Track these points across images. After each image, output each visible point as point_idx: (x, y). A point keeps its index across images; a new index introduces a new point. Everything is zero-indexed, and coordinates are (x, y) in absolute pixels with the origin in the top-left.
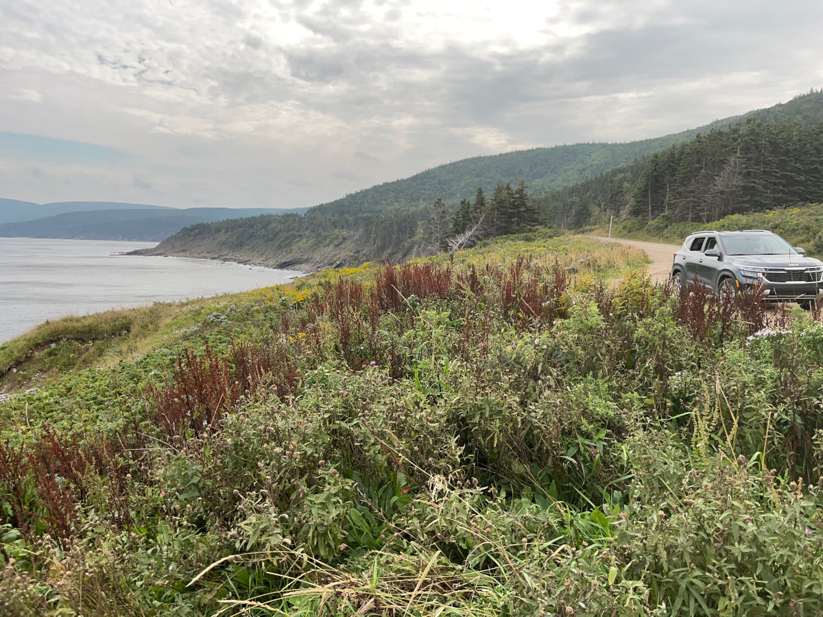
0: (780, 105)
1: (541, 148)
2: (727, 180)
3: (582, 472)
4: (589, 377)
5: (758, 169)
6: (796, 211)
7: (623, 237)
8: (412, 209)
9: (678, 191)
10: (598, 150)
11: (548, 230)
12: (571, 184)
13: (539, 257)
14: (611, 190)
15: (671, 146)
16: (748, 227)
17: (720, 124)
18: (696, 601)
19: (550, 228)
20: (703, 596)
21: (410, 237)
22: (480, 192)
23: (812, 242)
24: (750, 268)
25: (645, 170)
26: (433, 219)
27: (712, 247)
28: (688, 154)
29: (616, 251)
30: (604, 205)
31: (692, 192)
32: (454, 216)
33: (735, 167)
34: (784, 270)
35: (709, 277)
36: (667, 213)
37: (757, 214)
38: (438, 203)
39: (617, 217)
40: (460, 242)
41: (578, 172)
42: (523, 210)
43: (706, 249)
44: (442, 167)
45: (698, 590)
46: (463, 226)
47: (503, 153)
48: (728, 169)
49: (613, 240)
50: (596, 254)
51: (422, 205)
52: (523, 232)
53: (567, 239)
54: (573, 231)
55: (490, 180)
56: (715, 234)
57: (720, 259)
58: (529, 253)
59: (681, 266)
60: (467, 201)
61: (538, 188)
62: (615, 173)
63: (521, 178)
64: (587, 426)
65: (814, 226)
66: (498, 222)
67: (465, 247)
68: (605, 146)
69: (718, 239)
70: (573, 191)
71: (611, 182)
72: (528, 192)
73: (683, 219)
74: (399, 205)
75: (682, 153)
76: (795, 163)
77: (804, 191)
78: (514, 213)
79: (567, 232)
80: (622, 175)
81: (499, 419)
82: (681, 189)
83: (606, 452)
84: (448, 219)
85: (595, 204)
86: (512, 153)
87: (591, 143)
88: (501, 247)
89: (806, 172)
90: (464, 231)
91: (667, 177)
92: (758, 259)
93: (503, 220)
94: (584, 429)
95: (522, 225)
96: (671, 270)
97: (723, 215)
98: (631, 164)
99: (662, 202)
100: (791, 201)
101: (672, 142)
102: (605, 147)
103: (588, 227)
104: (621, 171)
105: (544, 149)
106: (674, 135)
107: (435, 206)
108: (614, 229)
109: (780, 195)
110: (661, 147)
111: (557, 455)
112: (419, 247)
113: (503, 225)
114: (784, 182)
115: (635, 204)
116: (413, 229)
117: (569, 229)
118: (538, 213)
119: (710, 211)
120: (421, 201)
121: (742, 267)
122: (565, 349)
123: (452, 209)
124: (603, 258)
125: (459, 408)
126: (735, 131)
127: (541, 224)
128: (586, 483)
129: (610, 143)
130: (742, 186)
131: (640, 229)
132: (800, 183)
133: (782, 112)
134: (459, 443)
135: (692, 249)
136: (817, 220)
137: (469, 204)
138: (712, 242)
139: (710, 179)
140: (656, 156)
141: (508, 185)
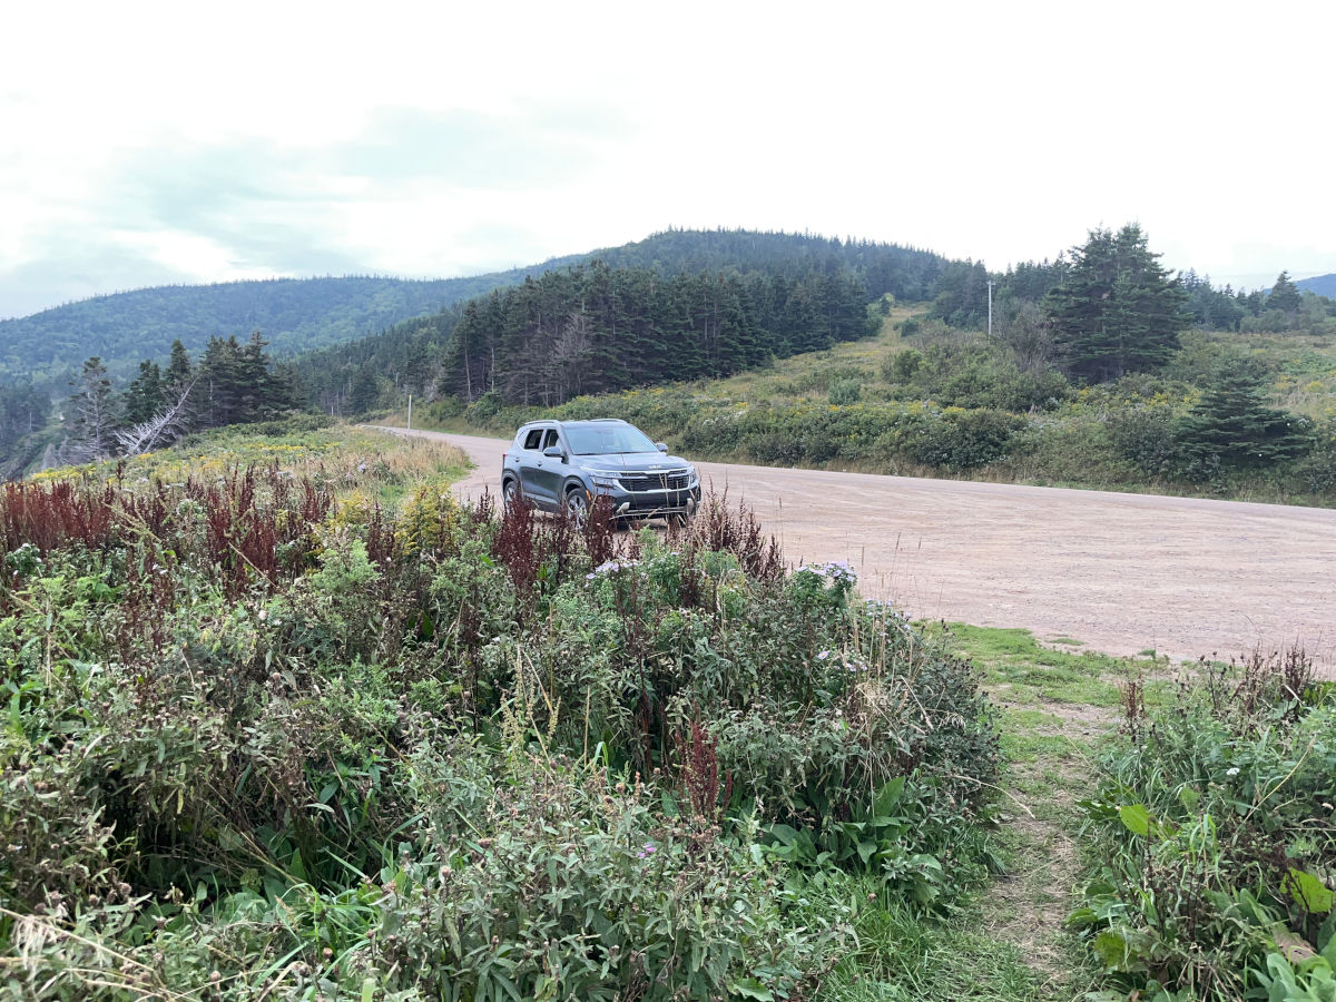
0: (632, 245)
1: (288, 280)
2: (571, 345)
3: (346, 823)
4: (356, 664)
5: (609, 332)
6: (660, 391)
7: (431, 427)
8: (39, 377)
9: (507, 358)
10: (383, 289)
11: (306, 417)
12: (343, 342)
13: (292, 462)
14: (409, 354)
15: (492, 292)
16: (604, 414)
17: (557, 264)
18: (505, 992)
19: (310, 413)
20: (513, 980)
21: (35, 429)
22: (179, 348)
23: (681, 435)
24: (603, 473)
25: (458, 324)
26: (84, 395)
27: (553, 443)
28: (517, 304)
29: (420, 451)
30: (400, 378)
31: (526, 361)
32: (128, 390)
33: (580, 328)
34: (644, 474)
35: (552, 487)
36: (493, 391)
37: (613, 395)
38: (93, 365)
39: (421, 396)
40: (143, 437)
41: (354, 322)
42: (262, 381)
43: (545, 446)
44: (97, 300)
45: (506, 975)
46: (149, 409)
47: (219, 282)
48: (572, 330)
49: (415, 433)
50: (389, 457)
51: (59, 369)
52: (265, 419)
53: (341, 431)
54: (350, 419)
55: (197, 328)
56: (555, 424)
57: (564, 460)
58: (274, 457)
59: (513, 472)
60: (152, 364)
61: (284, 347)
62: (413, 327)
63: (257, 328)
64: (349, 746)
65: (682, 412)
66: (217, 403)
67: (154, 446)
68: (394, 283)
69: (560, 433)
70: (347, 353)
71: (409, 340)
72: (270, 352)
73: (517, 401)
74: (7, 367)
75: (509, 303)
76: (654, 326)
77: (667, 365)
78: (245, 387)
79: (341, 421)
80: (425, 330)
81: (185, 762)
82: (511, 357)
83: (386, 783)
84: (116, 394)
85: (385, 375)
86: (236, 284)
87: (372, 276)
88: (224, 446)
89: (669, 339)
90: (149, 417)
91: (491, 338)
92: (610, 459)
93: (226, 398)
94: (345, 751)
95: (262, 407)
96: (499, 478)
97: (570, 396)
98: (437, 314)
99: (487, 375)
100: (652, 378)
101: (495, 286)
102: (395, 286)
103: (374, 413)
104: (423, 324)
105: (294, 280)
106: (497, 275)
107: (86, 370)
108: (416, 415)
109: (639, 370)
110: (480, 291)
111: (299, 803)
112: (57, 448)
113: (226, 407)
114: (642, 351)
115: (446, 376)
116: (43, 413)
117: (344, 415)
118: (290, 389)
119: (553, 390)
120: (56, 361)
121: (592, 471)
122: (312, 622)
123: (123, 376)
124: (399, 462)
125: (104, 756)
126: (577, 276)
127: (294, 407)
128: (354, 840)
129: (402, 278)
130: (591, 355)
131: (456, 415)
132: (661, 353)
133: (635, 254)
134: (104, 822)
135: (527, 447)
136: (685, 404)
137: (156, 369)
138: (553, 436)
139: (549, 343)
140: (473, 304)
141: (233, 338)
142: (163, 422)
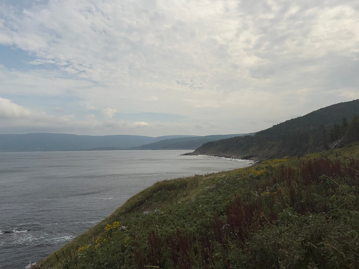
8: (306, 130)
22: (345, 120)
26: (319, 134)
32: (330, 132)
38: (321, 126)
40: (335, 145)
51: (311, 128)
66: (356, 134)
67: (338, 147)
74: (299, 129)
84: (327, 134)
90: (337, 139)
112: (311, 148)
116: (308, 139)
123: (329, 129)
137: (338, 126)
142: (340, 141)
